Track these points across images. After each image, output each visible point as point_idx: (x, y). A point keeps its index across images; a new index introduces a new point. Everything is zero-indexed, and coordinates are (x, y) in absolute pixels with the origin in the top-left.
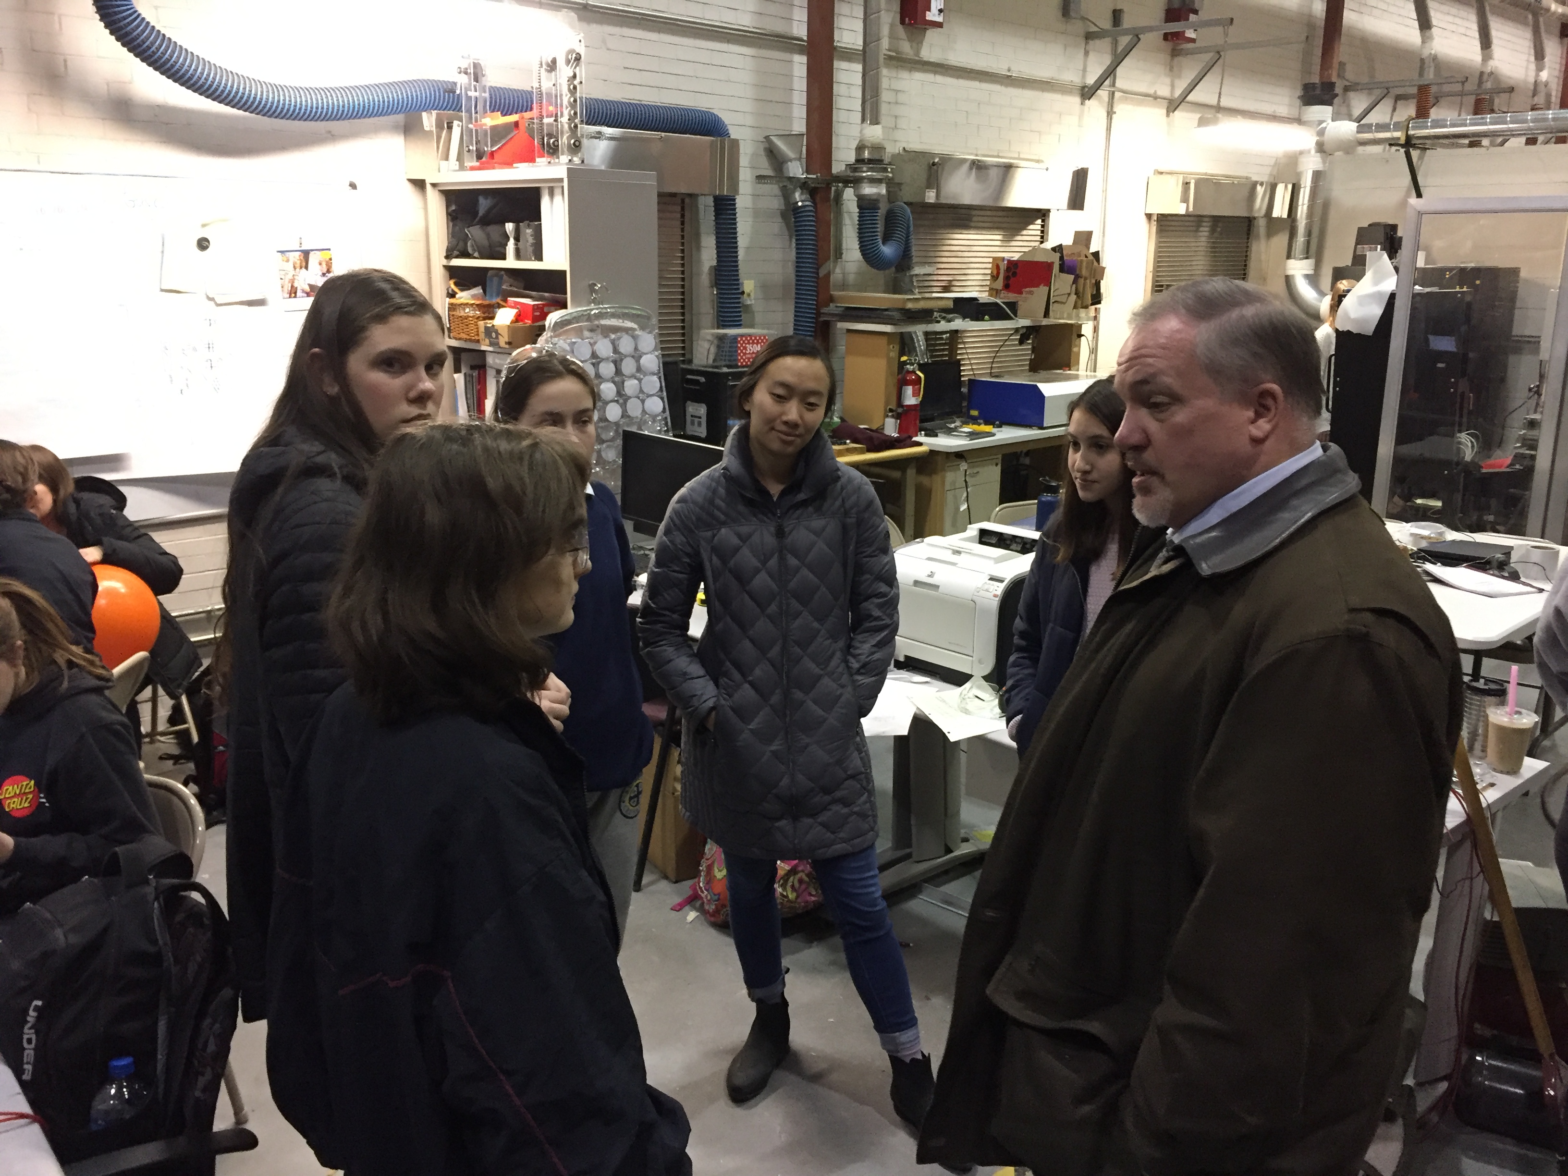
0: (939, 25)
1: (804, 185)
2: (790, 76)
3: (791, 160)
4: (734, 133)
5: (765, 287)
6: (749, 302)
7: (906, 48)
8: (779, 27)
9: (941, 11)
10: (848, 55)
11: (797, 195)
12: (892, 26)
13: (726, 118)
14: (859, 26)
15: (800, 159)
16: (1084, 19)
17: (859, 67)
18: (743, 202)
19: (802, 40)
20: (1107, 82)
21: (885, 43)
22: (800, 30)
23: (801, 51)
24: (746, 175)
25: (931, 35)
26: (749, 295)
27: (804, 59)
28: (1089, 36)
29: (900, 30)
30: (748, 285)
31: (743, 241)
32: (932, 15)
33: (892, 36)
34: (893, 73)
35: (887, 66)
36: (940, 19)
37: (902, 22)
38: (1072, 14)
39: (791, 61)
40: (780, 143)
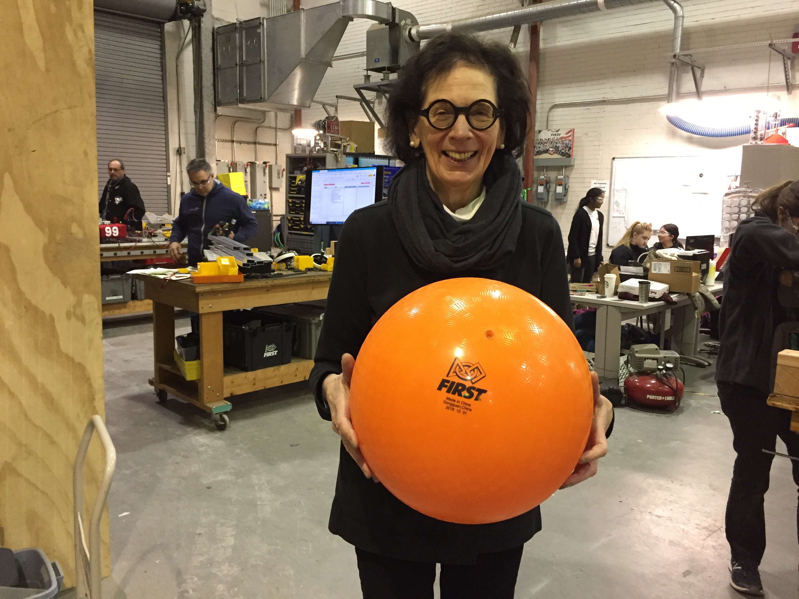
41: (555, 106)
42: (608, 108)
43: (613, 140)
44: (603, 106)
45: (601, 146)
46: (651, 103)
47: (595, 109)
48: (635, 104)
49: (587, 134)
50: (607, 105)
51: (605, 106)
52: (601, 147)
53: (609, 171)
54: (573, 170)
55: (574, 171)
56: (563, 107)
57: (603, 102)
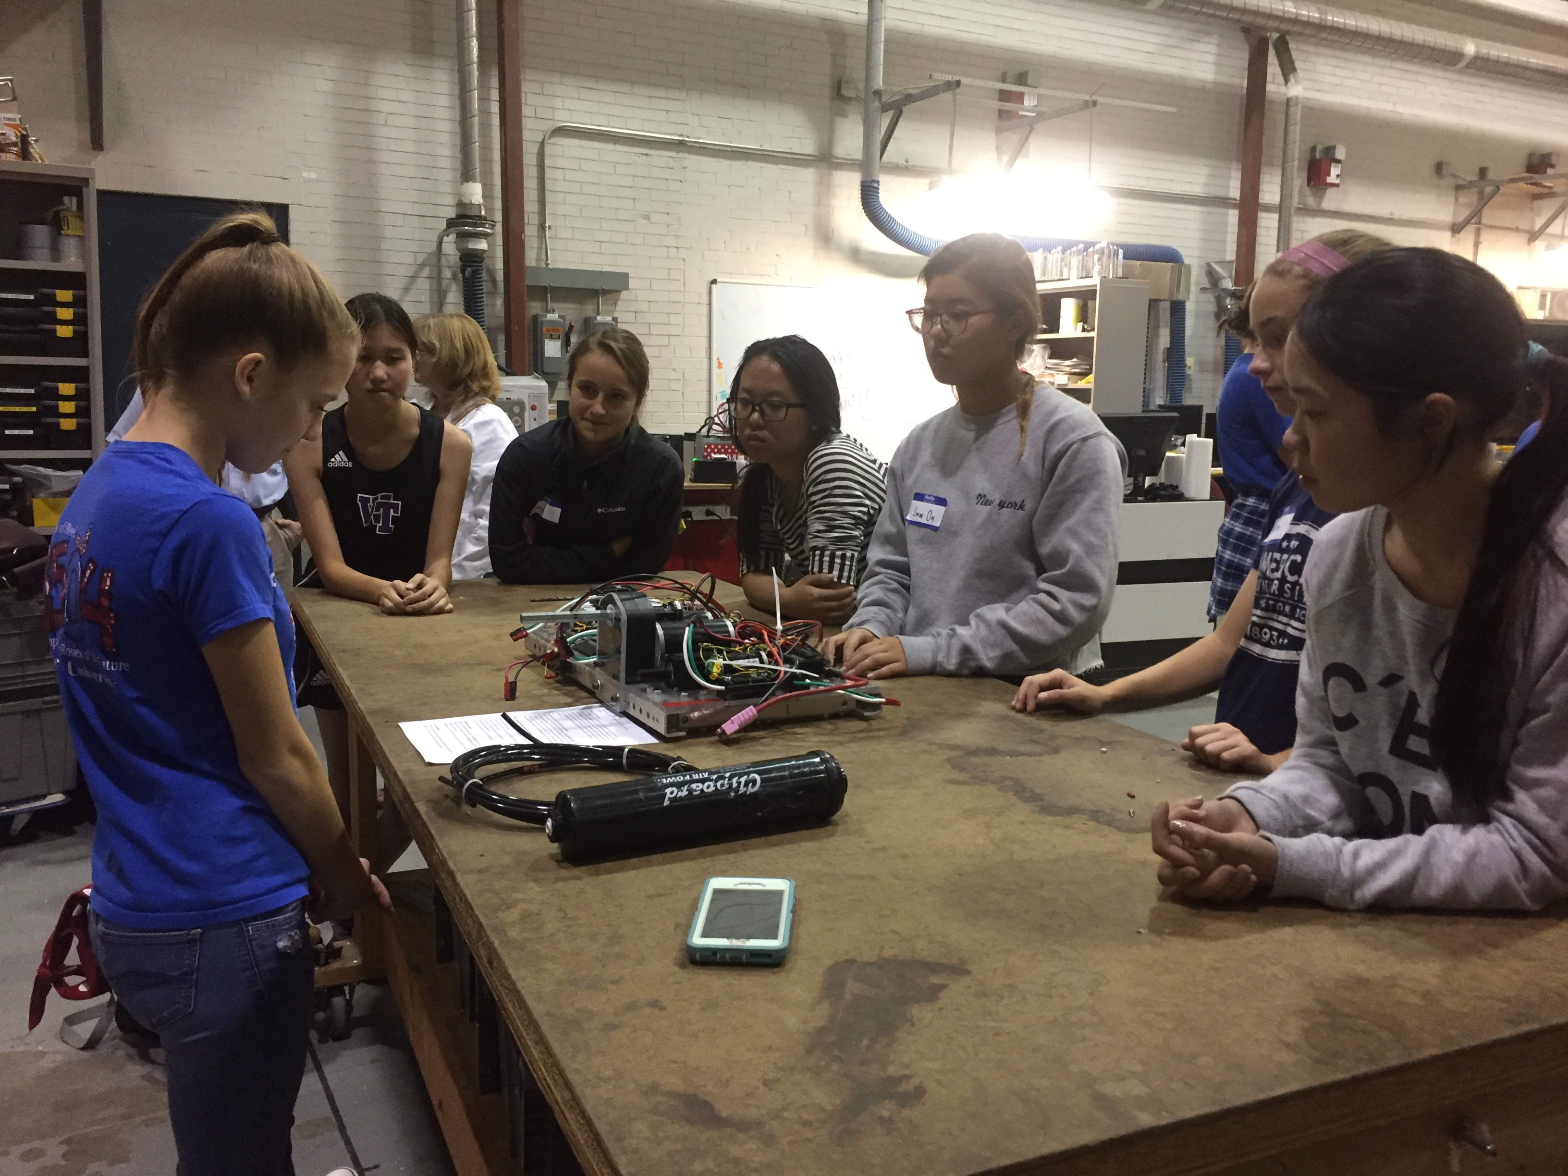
0: (1337, 185)
1: (1233, 295)
2: (1225, 224)
3: (1224, 278)
4: (1186, 261)
5: (1201, 364)
6: (1189, 372)
7: (1311, 201)
8: (1220, 193)
9: (1338, 176)
10: (1268, 208)
11: (1228, 301)
12: (1301, 188)
13: (1183, 252)
14: (1277, 189)
15: (1230, 277)
16: (1454, 176)
17: (1276, 216)
18: (1190, 306)
19: (1235, 199)
20: (1473, 221)
21: (1296, 199)
22: (1235, 192)
23: (1234, 206)
24: (1193, 288)
25: (1331, 193)
26: (1190, 367)
27: (1236, 212)
28: (1458, 188)
29: (1307, 191)
30: (1190, 361)
31: (1188, 332)
32: (1332, 179)
33: (1301, 194)
34: (1301, 219)
35: (1296, 214)
36: (1337, 181)
37: (1309, 184)
38: (1444, 172)
39: (1227, 214)
40: (1218, 268)
41: (562, 131)
42: (693, 161)
43: (708, 239)
44: (681, 155)
45: (681, 250)
46: (781, 166)
47: (661, 157)
48: (750, 163)
49: (647, 217)
50: (689, 153)
51: (686, 155)
52: (683, 253)
53: (705, 310)
54: (620, 303)
55: (620, 306)
56: (580, 138)
57: (680, 145)
